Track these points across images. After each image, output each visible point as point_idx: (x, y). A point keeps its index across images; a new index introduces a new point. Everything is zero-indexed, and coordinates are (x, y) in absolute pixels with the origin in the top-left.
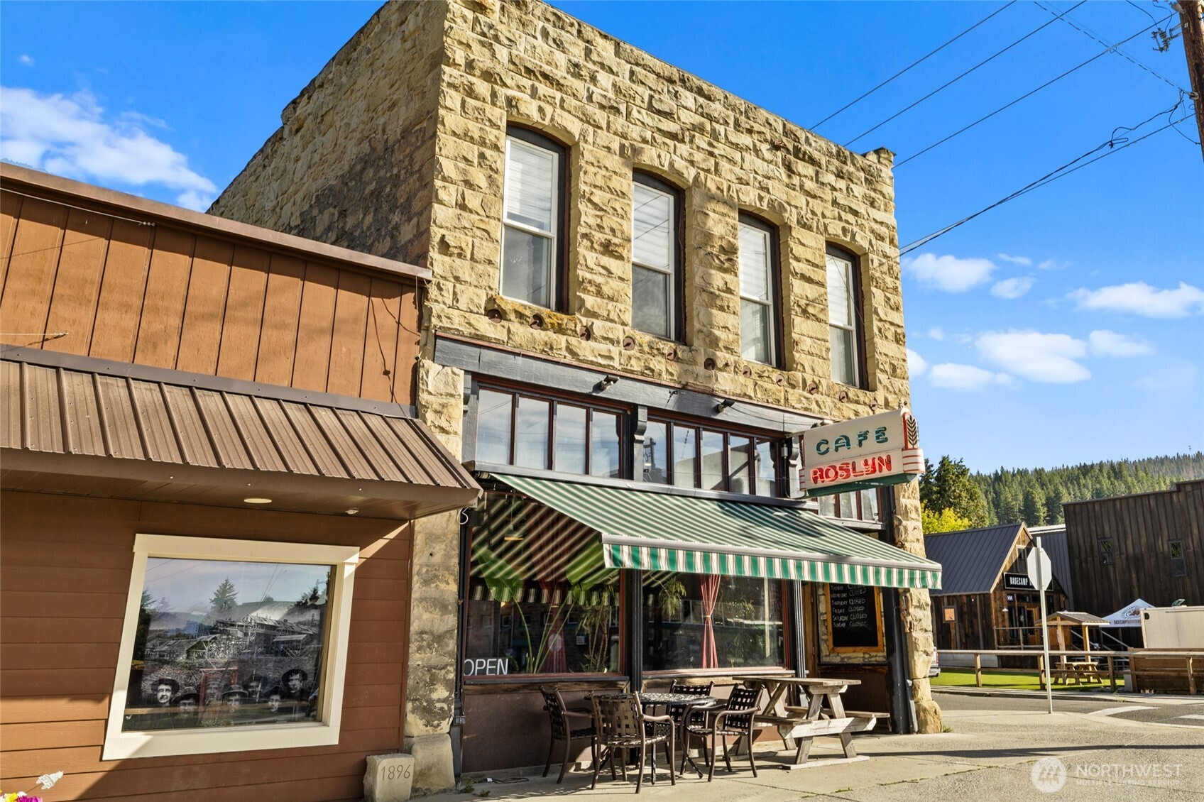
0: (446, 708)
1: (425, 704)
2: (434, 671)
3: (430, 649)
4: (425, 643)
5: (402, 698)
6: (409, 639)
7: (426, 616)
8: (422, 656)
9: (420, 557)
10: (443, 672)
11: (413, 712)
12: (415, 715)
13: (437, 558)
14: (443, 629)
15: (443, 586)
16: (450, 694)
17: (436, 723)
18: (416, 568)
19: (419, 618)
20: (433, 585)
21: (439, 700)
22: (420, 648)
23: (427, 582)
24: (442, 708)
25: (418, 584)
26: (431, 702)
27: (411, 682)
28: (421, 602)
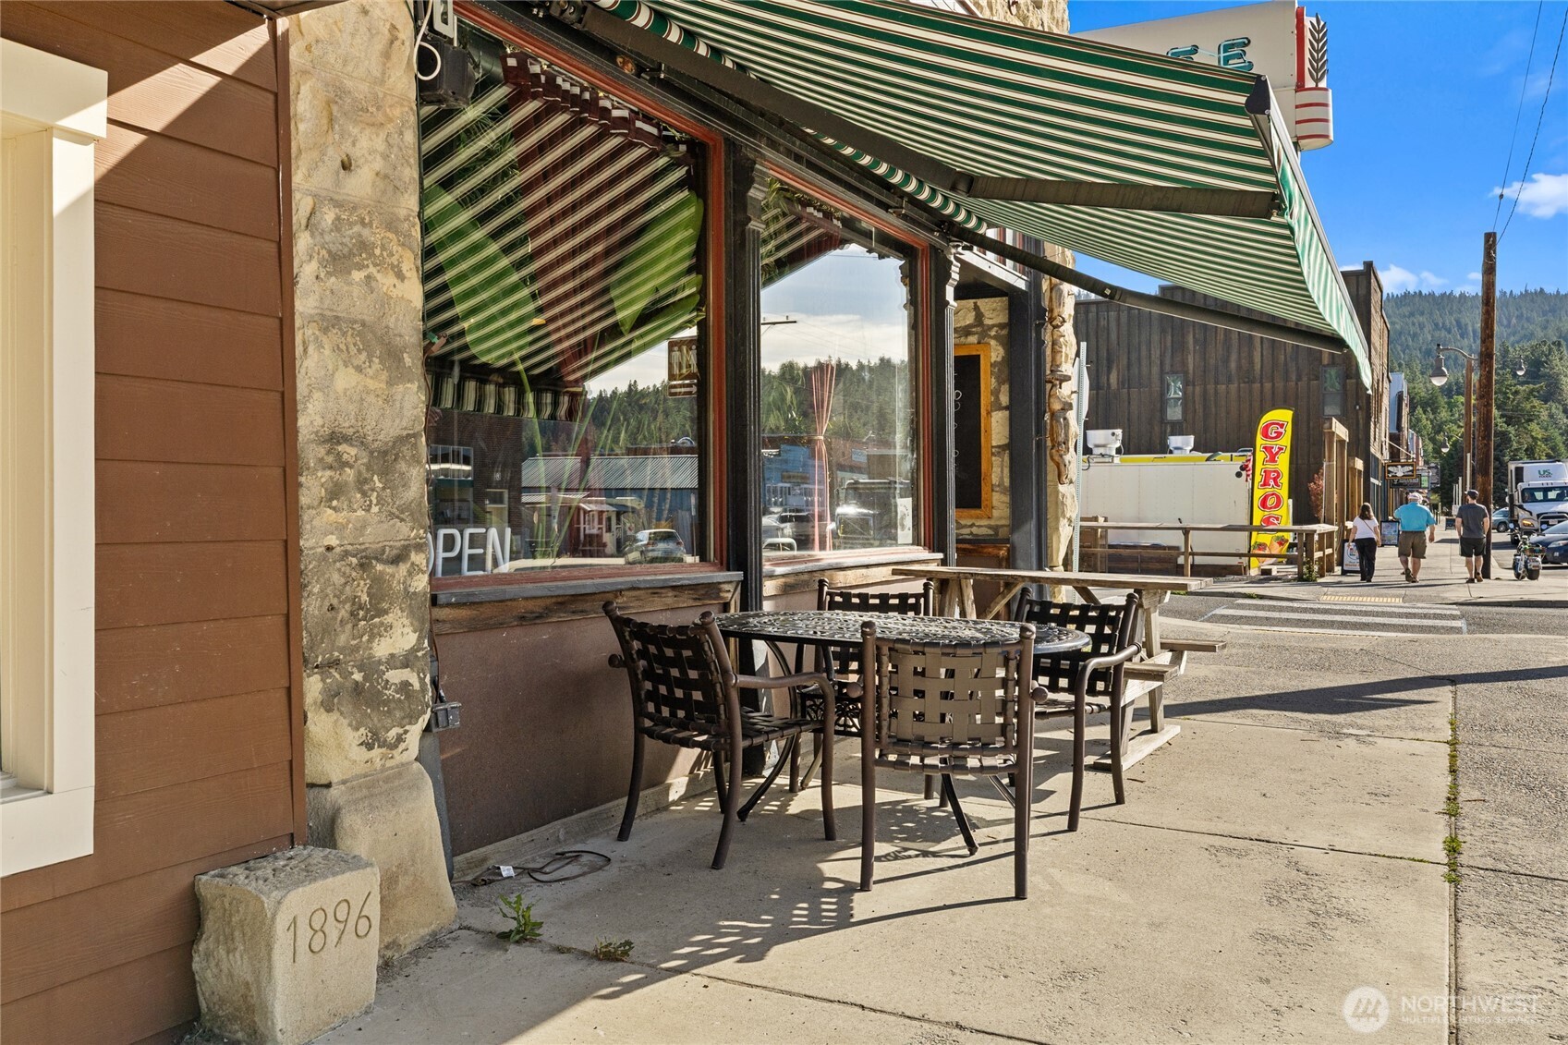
0: (417, 686)
1: (358, 676)
2: (379, 567)
3: (364, 494)
4: (350, 474)
5: (293, 660)
6: (296, 456)
7: (345, 380)
8: (341, 517)
9: (314, 167)
10: (403, 569)
11: (327, 706)
12: (335, 715)
13: (360, 185)
14: (390, 429)
15: (386, 281)
16: (420, 639)
17: (393, 733)
18: (302, 205)
19: (325, 385)
20: (357, 276)
21: (393, 661)
22: (335, 492)
23: (338, 262)
24: (405, 685)
25: (314, 265)
26: (371, 668)
27: (312, 607)
28: (325, 331)
